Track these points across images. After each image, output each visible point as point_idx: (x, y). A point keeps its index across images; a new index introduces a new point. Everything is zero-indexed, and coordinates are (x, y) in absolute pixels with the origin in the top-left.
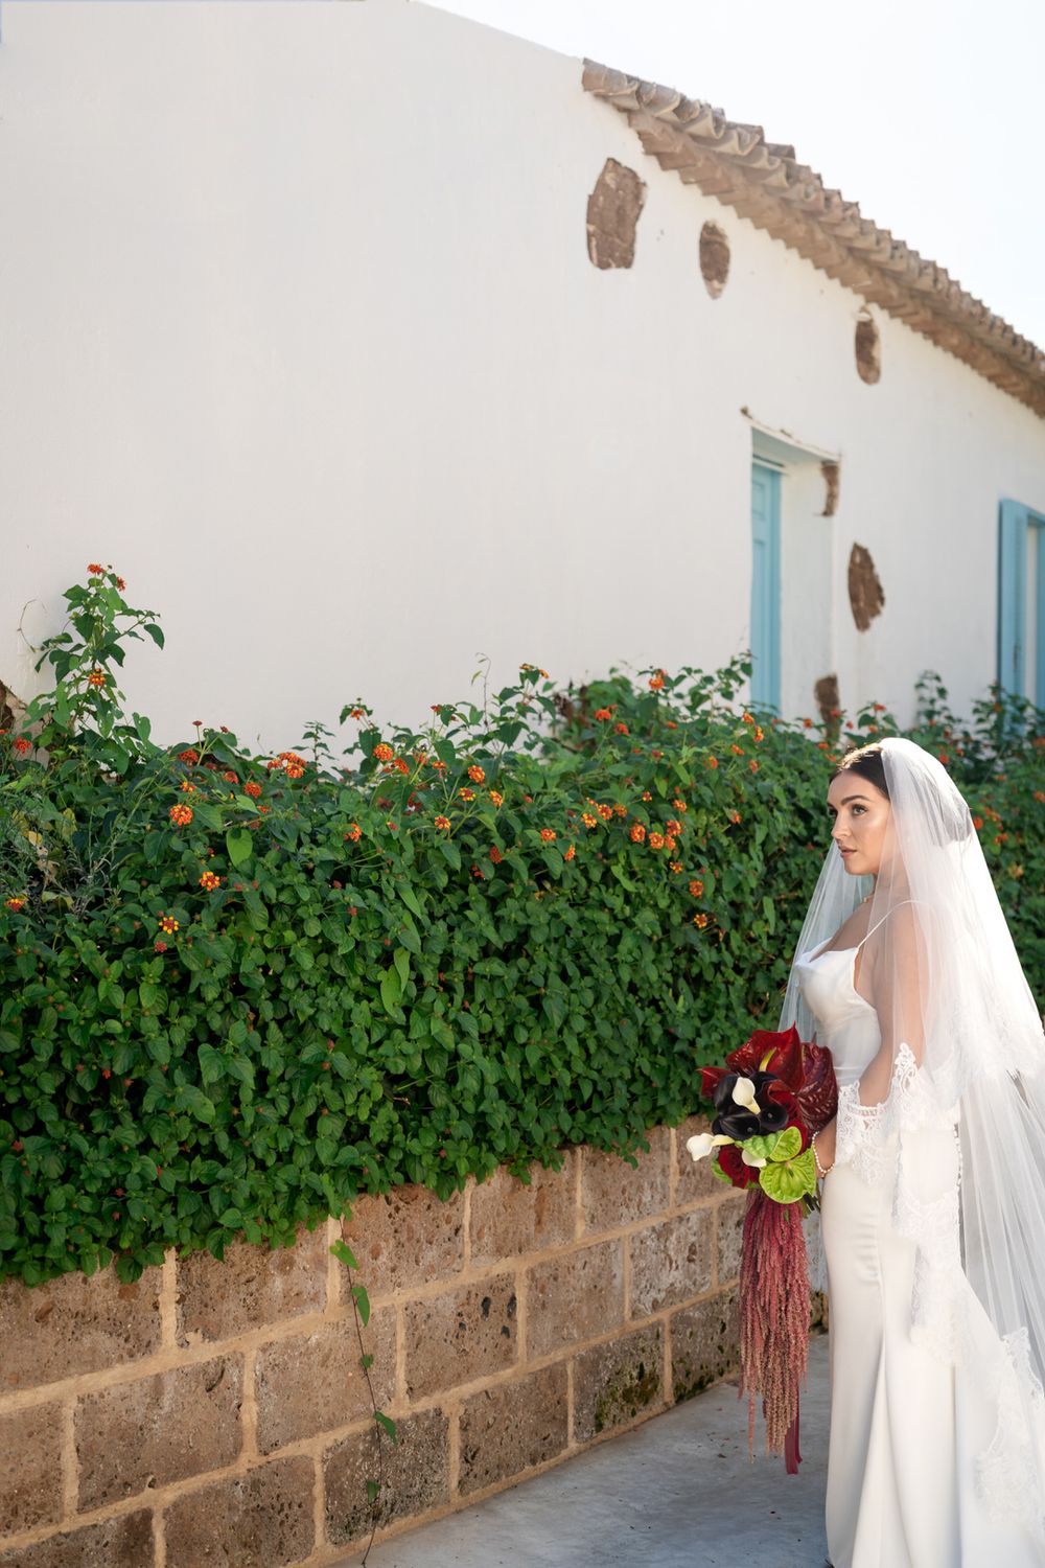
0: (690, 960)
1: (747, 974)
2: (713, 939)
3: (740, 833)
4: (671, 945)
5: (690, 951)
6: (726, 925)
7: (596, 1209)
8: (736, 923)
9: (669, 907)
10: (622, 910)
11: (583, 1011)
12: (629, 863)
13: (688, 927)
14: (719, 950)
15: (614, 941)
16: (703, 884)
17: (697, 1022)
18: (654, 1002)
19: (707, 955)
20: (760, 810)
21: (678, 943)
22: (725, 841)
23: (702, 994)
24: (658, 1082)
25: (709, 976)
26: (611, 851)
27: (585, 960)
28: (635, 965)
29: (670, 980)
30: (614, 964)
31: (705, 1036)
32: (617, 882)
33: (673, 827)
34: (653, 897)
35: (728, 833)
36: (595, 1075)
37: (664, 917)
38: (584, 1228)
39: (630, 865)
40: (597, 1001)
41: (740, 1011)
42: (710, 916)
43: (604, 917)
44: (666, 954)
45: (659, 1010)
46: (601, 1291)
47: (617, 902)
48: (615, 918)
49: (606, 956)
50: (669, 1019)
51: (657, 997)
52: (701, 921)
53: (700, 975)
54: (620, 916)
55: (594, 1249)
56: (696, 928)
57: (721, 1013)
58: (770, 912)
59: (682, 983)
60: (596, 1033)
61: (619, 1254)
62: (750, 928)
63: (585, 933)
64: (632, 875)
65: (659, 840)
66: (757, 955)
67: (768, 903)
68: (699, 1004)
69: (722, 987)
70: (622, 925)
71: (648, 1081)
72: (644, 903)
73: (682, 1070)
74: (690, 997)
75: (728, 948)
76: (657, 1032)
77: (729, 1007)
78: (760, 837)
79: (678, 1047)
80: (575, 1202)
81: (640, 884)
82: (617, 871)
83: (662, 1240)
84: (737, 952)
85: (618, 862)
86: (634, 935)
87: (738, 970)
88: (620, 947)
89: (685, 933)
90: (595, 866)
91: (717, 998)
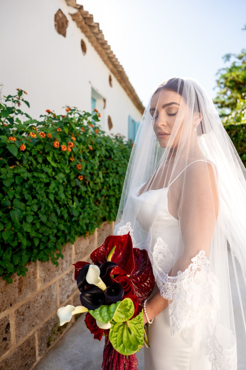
0: (78, 190)
1: (94, 194)
2: (85, 184)
3: (93, 153)
4: (71, 186)
5: (78, 188)
6: (89, 179)
7: (46, 276)
8: (92, 179)
9: (70, 173)
10: (52, 174)
11: (32, 213)
12: (54, 156)
13: (76, 180)
14: (87, 187)
15: (47, 185)
16: (82, 165)
17: (80, 210)
18: (65, 205)
19: (83, 189)
20: (98, 147)
21: (73, 185)
22: (88, 155)
23: (82, 200)
24: (67, 231)
25: (83, 195)
26: (46, 151)
27: (34, 192)
28: (56, 194)
29: (71, 198)
30: (47, 194)
31: (83, 214)
32: (49, 163)
33: (70, 144)
34: (64, 169)
35: (89, 152)
36: (40, 236)
37: (68, 176)
38: (41, 284)
39: (55, 158)
40: (40, 208)
41: (93, 205)
42: (84, 176)
43: (43, 176)
44: (69, 189)
45: (67, 208)
46: (48, 303)
47: (50, 171)
48: (49, 177)
49: (44, 190)
50: (70, 210)
51: (66, 203)
52: (81, 178)
53: (81, 195)
54: (51, 176)
55: (45, 290)
56: (79, 180)
57: (87, 206)
58: (101, 175)
59: (75, 198)
60: (40, 220)
61: (55, 288)
62: (95, 180)
63: (35, 182)
64: (56, 161)
65: (65, 148)
66: (98, 188)
67: (100, 173)
68: (81, 204)
69: (88, 198)
70: (52, 179)
71: (63, 232)
72: (60, 171)
73: (75, 226)
74: (78, 202)
75: (89, 186)
76: (66, 216)
77: (90, 204)
78: (98, 155)
79: (74, 219)
80: (36, 278)
81: (58, 165)
82: (49, 159)
83: (70, 276)
84: (92, 187)
85: (50, 156)
86: (56, 182)
87: (92, 193)
88: (50, 187)
89: (76, 182)
90: (40, 157)
91: (86, 201)
